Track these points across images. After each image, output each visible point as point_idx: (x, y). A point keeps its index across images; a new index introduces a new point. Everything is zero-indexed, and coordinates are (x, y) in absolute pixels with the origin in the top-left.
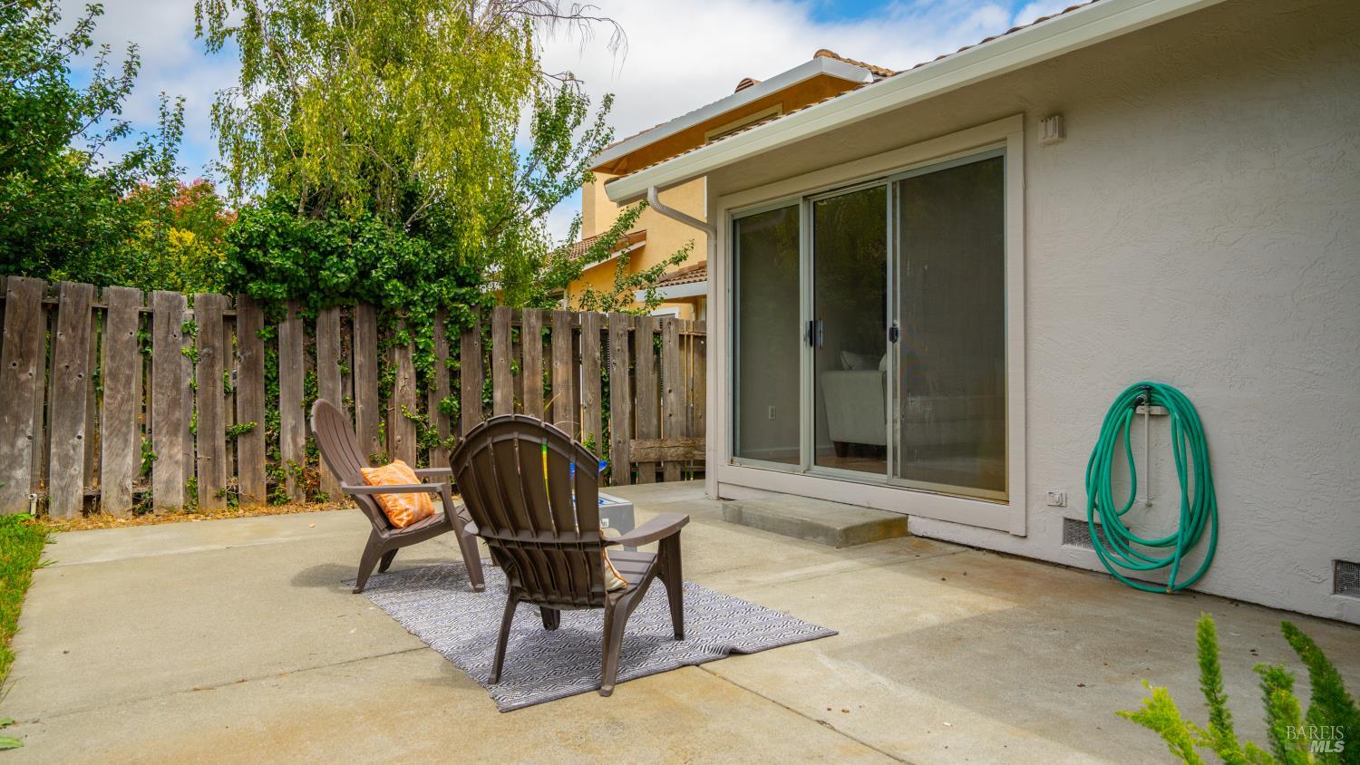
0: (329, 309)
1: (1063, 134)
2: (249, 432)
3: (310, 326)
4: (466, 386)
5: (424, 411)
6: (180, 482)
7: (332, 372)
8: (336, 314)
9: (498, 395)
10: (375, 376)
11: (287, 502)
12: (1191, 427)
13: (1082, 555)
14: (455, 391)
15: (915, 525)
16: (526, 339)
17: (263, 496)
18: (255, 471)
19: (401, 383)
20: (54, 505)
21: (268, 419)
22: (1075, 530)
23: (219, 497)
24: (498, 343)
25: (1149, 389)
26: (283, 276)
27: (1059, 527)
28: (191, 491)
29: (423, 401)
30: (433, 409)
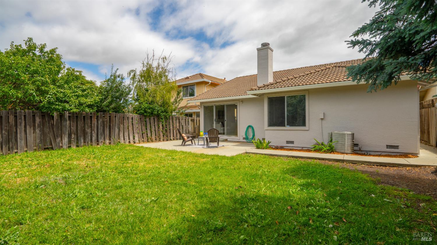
0: (152, 117)
1: (243, 103)
2: (144, 133)
3: (150, 119)
4: (168, 127)
5: (163, 130)
6: (138, 139)
7: (153, 125)
8: (153, 117)
9: (171, 128)
10: (157, 125)
11: (149, 142)
12: (253, 129)
13: (245, 140)
14: (166, 127)
15: (228, 140)
16: (174, 120)
17: (147, 141)
18: (145, 138)
19: (161, 126)
20: (126, 142)
21: (146, 131)
22: (244, 138)
23: (142, 141)
24: (171, 121)
25: (250, 126)
26: (149, 113)
27: (242, 138)
28: (139, 141)
29: (163, 129)
30: (164, 130)
